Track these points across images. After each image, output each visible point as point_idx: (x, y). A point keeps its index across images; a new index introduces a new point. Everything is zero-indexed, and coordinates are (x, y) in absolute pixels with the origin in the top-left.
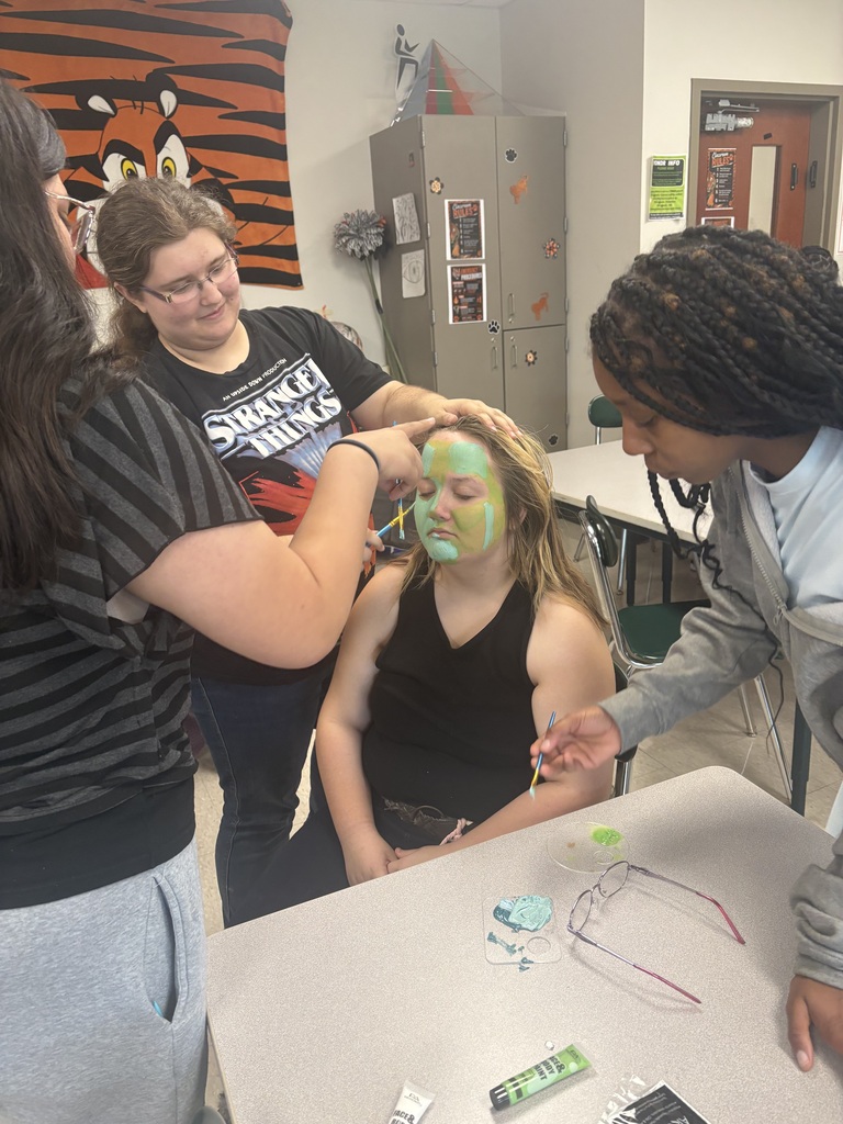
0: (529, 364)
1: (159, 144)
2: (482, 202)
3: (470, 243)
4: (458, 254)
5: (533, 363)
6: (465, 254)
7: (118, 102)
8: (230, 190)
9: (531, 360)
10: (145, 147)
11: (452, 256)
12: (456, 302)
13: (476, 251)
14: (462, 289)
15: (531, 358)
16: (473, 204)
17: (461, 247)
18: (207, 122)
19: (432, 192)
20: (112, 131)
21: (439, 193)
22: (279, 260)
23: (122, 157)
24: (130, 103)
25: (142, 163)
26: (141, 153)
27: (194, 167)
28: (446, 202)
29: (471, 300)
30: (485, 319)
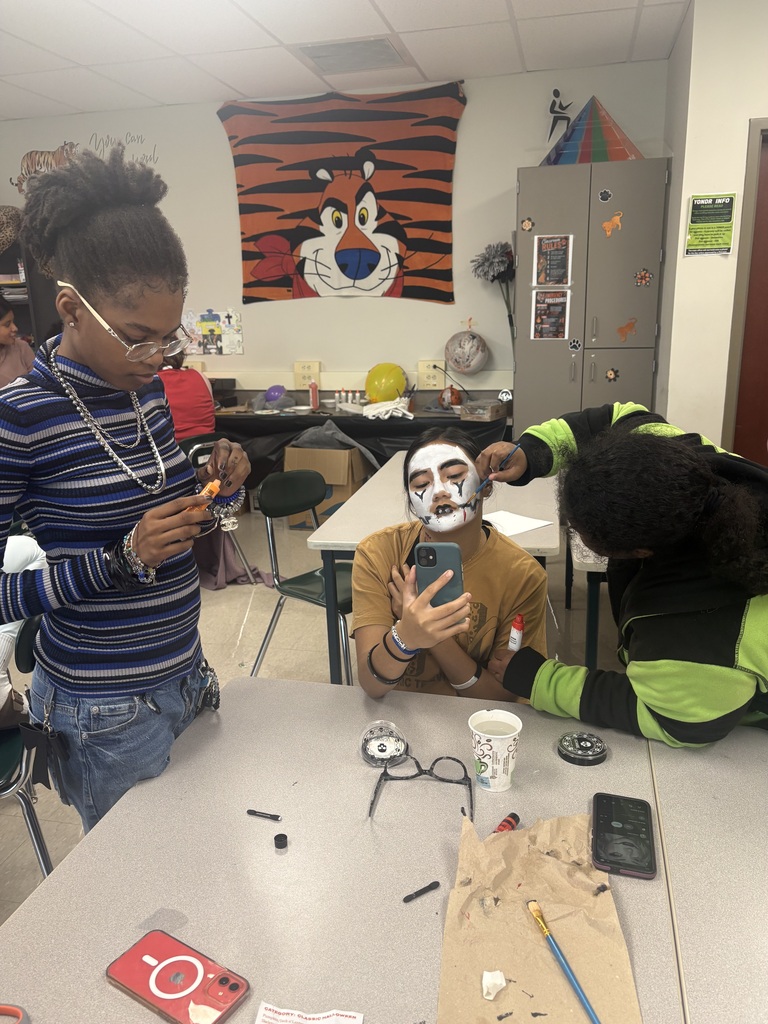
0: (610, 380)
1: (359, 198)
2: (571, 238)
3: (556, 272)
4: (543, 281)
5: (614, 379)
6: (550, 281)
7: (335, 172)
8: (405, 229)
9: (612, 377)
10: (349, 201)
11: (538, 283)
12: (539, 321)
13: (562, 279)
14: (545, 310)
15: (611, 375)
16: (561, 239)
17: (547, 275)
18: (395, 181)
19: (523, 229)
20: (329, 193)
21: (530, 230)
22: (437, 281)
23: (334, 209)
24: (343, 172)
25: (346, 212)
26: (346, 205)
27: (381, 213)
28: (536, 238)
29: (553, 320)
30: (566, 337)
